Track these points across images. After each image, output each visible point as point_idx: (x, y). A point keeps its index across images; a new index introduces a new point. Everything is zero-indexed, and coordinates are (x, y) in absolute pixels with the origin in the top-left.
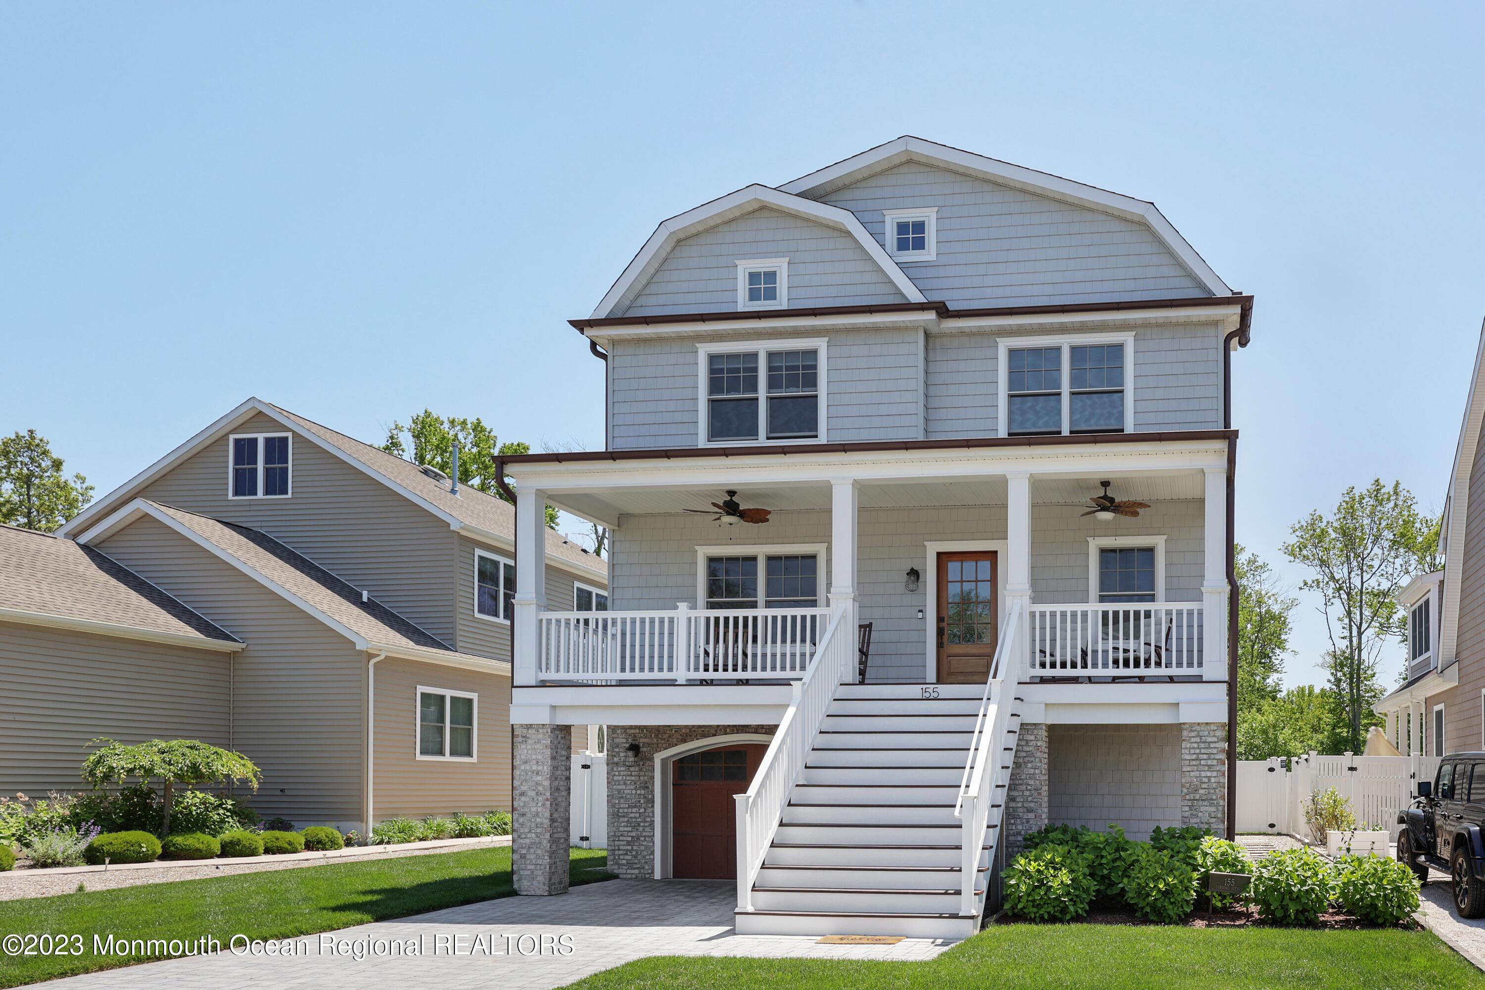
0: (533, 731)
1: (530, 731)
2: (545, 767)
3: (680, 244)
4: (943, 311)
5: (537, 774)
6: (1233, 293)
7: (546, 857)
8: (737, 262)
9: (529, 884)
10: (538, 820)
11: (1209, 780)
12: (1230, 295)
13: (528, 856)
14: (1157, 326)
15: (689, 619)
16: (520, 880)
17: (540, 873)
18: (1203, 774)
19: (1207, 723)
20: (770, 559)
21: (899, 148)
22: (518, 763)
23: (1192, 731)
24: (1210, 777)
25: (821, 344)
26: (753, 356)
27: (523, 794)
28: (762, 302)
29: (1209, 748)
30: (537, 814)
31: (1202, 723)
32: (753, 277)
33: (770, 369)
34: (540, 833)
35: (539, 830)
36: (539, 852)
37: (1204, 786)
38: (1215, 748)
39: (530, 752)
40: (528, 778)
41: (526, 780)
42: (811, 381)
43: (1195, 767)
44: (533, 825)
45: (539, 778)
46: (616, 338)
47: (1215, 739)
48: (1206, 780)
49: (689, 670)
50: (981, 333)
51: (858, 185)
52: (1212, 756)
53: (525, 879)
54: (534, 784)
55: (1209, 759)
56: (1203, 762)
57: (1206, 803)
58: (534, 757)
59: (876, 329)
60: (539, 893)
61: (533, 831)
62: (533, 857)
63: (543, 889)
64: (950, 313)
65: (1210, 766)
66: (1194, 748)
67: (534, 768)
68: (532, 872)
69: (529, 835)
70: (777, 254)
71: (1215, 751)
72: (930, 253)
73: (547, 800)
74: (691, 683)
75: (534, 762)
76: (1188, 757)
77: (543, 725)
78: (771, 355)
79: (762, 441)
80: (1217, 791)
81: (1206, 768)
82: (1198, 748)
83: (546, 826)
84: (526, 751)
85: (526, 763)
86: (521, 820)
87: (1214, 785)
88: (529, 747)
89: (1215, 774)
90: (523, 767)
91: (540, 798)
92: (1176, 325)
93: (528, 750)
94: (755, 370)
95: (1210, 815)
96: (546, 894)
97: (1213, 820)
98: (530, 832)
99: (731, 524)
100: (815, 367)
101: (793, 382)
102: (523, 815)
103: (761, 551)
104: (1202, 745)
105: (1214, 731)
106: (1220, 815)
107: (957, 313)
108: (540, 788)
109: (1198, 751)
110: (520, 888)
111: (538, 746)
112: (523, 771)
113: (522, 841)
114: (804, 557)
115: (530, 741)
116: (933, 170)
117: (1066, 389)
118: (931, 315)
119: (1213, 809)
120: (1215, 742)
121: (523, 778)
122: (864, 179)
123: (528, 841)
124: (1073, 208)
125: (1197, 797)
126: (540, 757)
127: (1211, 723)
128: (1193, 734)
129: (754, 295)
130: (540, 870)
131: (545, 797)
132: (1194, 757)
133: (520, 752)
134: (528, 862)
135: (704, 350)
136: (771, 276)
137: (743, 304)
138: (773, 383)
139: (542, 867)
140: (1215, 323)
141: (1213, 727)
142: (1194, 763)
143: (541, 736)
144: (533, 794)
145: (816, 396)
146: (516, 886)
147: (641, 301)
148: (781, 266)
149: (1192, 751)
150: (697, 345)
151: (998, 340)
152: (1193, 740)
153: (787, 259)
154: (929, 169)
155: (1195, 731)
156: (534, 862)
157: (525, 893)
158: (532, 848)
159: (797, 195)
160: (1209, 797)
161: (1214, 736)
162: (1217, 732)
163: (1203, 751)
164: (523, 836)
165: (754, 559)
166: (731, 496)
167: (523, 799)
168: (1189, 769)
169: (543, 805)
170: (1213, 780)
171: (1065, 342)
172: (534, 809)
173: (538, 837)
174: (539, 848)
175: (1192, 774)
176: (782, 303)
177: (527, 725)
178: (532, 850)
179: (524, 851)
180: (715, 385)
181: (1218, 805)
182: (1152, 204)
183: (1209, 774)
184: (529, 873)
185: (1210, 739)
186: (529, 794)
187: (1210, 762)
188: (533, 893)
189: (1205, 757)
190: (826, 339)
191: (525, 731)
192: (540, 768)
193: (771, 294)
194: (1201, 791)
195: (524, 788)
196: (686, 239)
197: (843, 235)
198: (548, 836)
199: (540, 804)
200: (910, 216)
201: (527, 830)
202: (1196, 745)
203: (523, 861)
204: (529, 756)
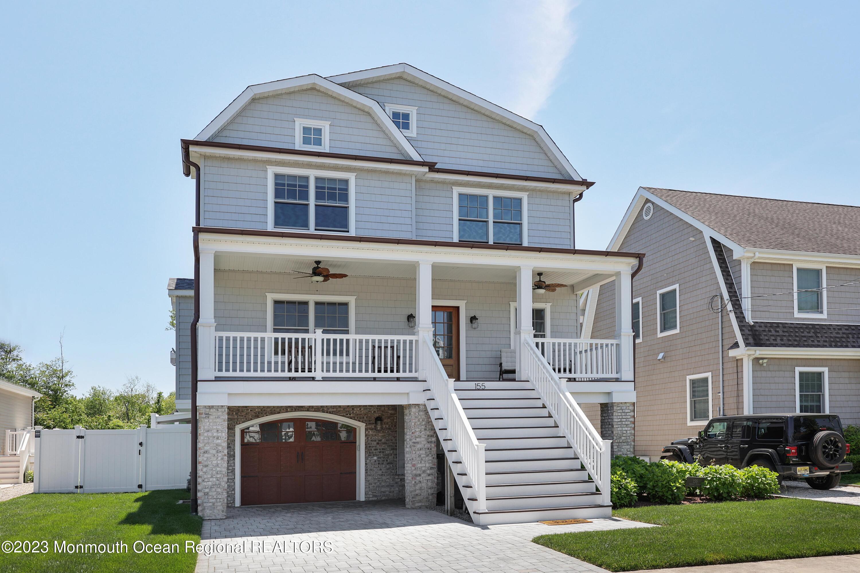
0: (214, 410)
1: (211, 410)
2: (223, 434)
3: (255, 101)
4: (432, 167)
5: (218, 438)
6: (583, 180)
7: (224, 494)
8: (295, 119)
9: (211, 512)
10: (218, 469)
11: (627, 432)
12: (581, 180)
13: (210, 494)
14: (539, 191)
15: (323, 340)
16: (204, 509)
17: (220, 504)
18: (624, 429)
19: (625, 403)
20: (317, 304)
21: (400, 70)
22: (202, 431)
23: (618, 407)
24: (627, 430)
25: (351, 177)
26: (306, 178)
27: (206, 452)
28: (312, 146)
29: (626, 415)
30: (217, 465)
31: (623, 403)
32: (306, 130)
33: (317, 187)
34: (220, 478)
35: (218, 476)
36: (219, 490)
37: (624, 435)
38: (629, 415)
39: (211, 424)
40: (210, 441)
41: (208, 443)
42: (345, 197)
43: (620, 426)
44: (214, 472)
45: (219, 441)
46: (207, 154)
47: (629, 411)
48: (625, 432)
49: (323, 371)
50: (444, 182)
51: (368, 85)
52: (628, 420)
53: (208, 509)
54: (215, 445)
55: (626, 421)
56: (623, 423)
57: (625, 444)
58: (215, 427)
59: (387, 172)
60: (219, 517)
61: (214, 477)
62: (214, 494)
63: (221, 515)
64: (434, 169)
65: (627, 425)
66: (619, 416)
67: (215, 434)
68: (214, 504)
69: (211, 479)
70: (322, 118)
71: (629, 417)
72: (413, 132)
73: (225, 455)
74: (325, 379)
75: (215, 431)
76: (616, 420)
77: (222, 406)
78: (317, 179)
79: (312, 230)
80: (630, 437)
81: (625, 426)
82: (621, 415)
83: (224, 473)
84: (208, 423)
85: (208, 431)
86: (205, 470)
87: (629, 435)
88: (211, 421)
89: (629, 429)
90: (206, 434)
91: (219, 455)
92: (549, 192)
93: (210, 423)
94: (307, 187)
95: (627, 450)
96: (224, 517)
97: (629, 453)
98: (212, 477)
99: (317, 282)
100: (347, 190)
101: (332, 197)
102: (206, 466)
103: (312, 299)
104: (623, 414)
105: (628, 406)
106: (632, 450)
107: (437, 170)
108: (220, 448)
109: (621, 417)
110: (203, 515)
111: (218, 420)
112: (205, 437)
113: (205, 484)
114: (341, 304)
115: (211, 417)
116: (414, 85)
117: (491, 219)
118: (426, 169)
119: (628, 447)
120: (629, 412)
121: (206, 441)
122: (372, 83)
123: (210, 483)
124: (495, 121)
125: (621, 441)
126: (219, 427)
127: (627, 403)
128: (619, 408)
129: (306, 141)
130: (220, 502)
131: (223, 454)
132: (619, 420)
133: (204, 424)
134: (210, 497)
135: (271, 171)
136: (318, 131)
137: (299, 145)
138: (319, 196)
139: (221, 500)
140: (569, 194)
141: (628, 405)
142: (619, 423)
143: (220, 414)
144: (214, 452)
145: (347, 208)
146: (200, 514)
147: (226, 133)
148: (325, 126)
149: (618, 417)
150: (267, 167)
151: (453, 187)
152: (619, 411)
153: (330, 123)
154: (411, 84)
155: (620, 406)
156: (215, 497)
157: (208, 518)
158: (213, 488)
159: (340, 85)
160: (627, 441)
161: (629, 409)
162: (630, 407)
163: (624, 417)
164: (207, 480)
165: (306, 303)
166: (318, 264)
167: (206, 455)
168: (617, 426)
169: (222, 459)
170: (628, 432)
171: (491, 193)
172: (215, 462)
173: (218, 480)
174: (219, 487)
175: (618, 429)
176: (325, 148)
177: (209, 406)
178: (214, 489)
179: (207, 490)
180: (278, 193)
181: (631, 444)
182: (542, 126)
183: (626, 429)
184: (211, 504)
185: (627, 411)
186: (211, 452)
187: (627, 423)
188: (214, 517)
189: (624, 420)
190: (355, 174)
191: (208, 410)
192: (219, 434)
193: (318, 142)
194: (623, 438)
195: (206, 448)
196: (259, 99)
197: (365, 113)
198: (225, 479)
199: (220, 458)
200: (402, 109)
201: (209, 476)
202: (620, 414)
203: (206, 497)
204: (211, 427)
